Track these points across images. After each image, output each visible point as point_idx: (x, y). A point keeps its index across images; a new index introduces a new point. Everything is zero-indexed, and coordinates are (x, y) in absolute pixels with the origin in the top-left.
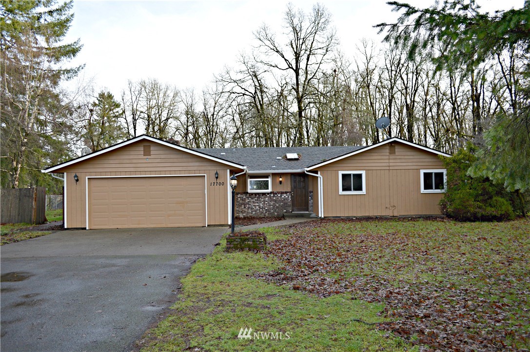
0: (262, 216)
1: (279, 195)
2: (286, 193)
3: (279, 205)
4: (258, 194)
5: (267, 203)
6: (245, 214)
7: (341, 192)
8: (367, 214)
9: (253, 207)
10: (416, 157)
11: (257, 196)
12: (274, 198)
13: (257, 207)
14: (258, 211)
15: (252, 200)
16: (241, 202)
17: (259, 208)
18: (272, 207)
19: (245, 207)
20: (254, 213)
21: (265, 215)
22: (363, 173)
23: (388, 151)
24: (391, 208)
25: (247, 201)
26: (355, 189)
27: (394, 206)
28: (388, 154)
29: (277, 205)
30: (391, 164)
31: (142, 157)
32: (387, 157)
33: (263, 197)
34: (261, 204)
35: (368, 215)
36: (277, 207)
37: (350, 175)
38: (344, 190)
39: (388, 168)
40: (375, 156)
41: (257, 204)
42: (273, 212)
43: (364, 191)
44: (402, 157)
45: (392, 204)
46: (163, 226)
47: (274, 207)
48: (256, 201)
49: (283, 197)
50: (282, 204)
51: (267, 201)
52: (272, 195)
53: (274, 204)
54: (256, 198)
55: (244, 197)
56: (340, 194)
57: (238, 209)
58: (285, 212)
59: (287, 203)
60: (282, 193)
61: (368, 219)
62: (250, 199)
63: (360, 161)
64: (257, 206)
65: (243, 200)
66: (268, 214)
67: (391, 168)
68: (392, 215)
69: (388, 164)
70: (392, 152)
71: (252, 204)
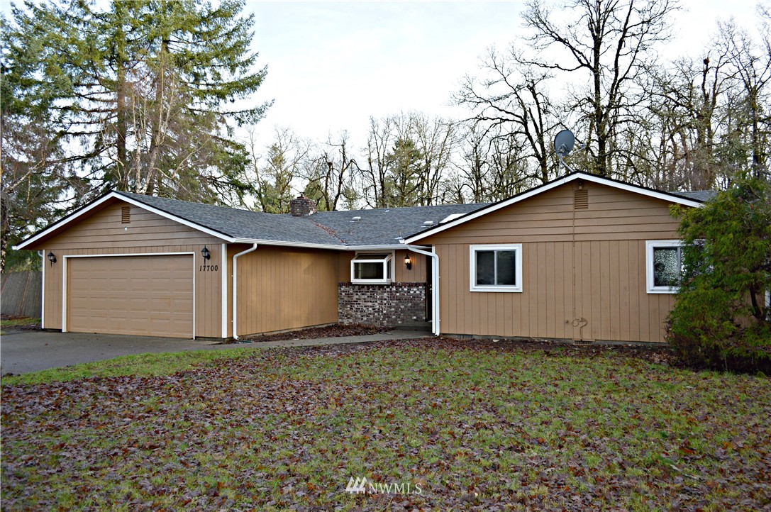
0: (378, 325)
1: (406, 289)
2: (417, 285)
3: (405, 307)
4: (373, 286)
5: (385, 302)
6: (351, 321)
7: (473, 287)
8: (525, 334)
9: (365, 309)
10: (635, 213)
11: (371, 290)
12: (398, 294)
13: (370, 309)
14: (372, 316)
15: (363, 297)
16: (346, 299)
17: (372, 311)
18: (393, 309)
19: (351, 309)
20: (365, 318)
21: (382, 324)
22: (518, 249)
23: (571, 201)
24: (576, 323)
25: (355, 297)
26: (501, 282)
27: (583, 320)
28: (571, 208)
29: (402, 307)
30: (577, 230)
31: (120, 225)
32: (570, 215)
33: (379, 292)
34: (376, 304)
35: (527, 335)
36: (402, 311)
37: (492, 252)
38: (479, 282)
39: (570, 238)
40: (543, 214)
41: (370, 304)
42: (396, 320)
43: (519, 286)
44: (604, 214)
45: (579, 316)
46: (146, 333)
47: (397, 309)
48: (369, 299)
49: (412, 292)
50: (410, 304)
51: (385, 299)
52: (394, 289)
53: (397, 304)
54: (369, 294)
55: (351, 291)
56: (471, 290)
57: (341, 311)
58: (415, 320)
59: (418, 304)
60: (410, 286)
61: (526, 344)
62: (359, 294)
63: (512, 225)
64: (371, 307)
65: (348, 295)
66: (388, 322)
67: (577, 238)
68: (578, 337)
69: (570, 230)
70: (581, 204)
71: (363, 304)
